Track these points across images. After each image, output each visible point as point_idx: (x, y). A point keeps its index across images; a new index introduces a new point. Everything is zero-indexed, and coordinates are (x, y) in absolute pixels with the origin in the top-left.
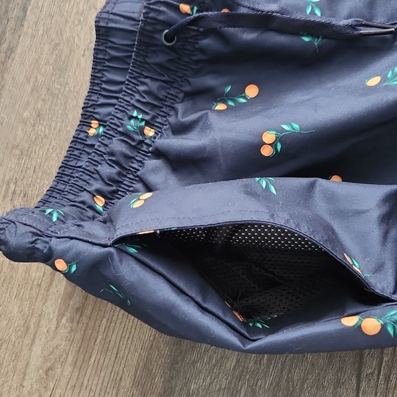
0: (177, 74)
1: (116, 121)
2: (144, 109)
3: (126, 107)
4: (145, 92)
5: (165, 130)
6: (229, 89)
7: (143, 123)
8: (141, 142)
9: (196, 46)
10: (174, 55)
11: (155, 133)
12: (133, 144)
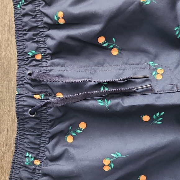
0: (42, 129)
1: (19, 160)
2: (31, 151)
3: (22, 151)
4: (29, 142)
5: (45, 160)
6: (71, 128)
7: (33, 159)
8: (35, 169)
9: (48, 113)
10: (38, 121)
11: (40, 162)
12: (31, 171)
